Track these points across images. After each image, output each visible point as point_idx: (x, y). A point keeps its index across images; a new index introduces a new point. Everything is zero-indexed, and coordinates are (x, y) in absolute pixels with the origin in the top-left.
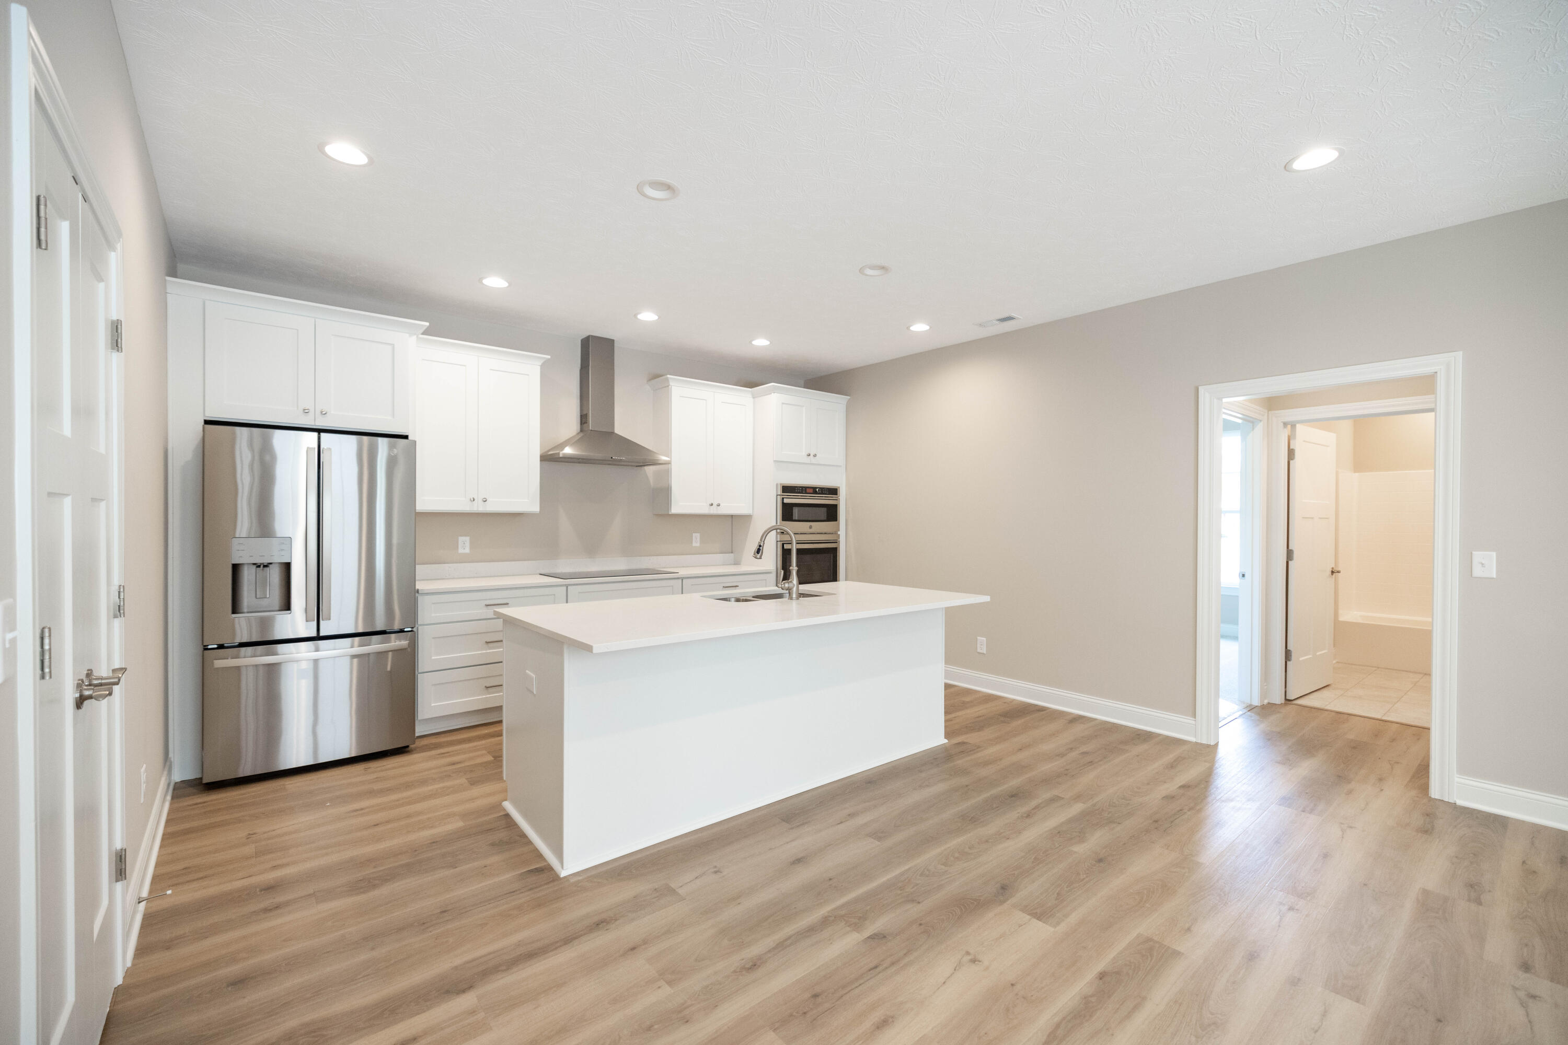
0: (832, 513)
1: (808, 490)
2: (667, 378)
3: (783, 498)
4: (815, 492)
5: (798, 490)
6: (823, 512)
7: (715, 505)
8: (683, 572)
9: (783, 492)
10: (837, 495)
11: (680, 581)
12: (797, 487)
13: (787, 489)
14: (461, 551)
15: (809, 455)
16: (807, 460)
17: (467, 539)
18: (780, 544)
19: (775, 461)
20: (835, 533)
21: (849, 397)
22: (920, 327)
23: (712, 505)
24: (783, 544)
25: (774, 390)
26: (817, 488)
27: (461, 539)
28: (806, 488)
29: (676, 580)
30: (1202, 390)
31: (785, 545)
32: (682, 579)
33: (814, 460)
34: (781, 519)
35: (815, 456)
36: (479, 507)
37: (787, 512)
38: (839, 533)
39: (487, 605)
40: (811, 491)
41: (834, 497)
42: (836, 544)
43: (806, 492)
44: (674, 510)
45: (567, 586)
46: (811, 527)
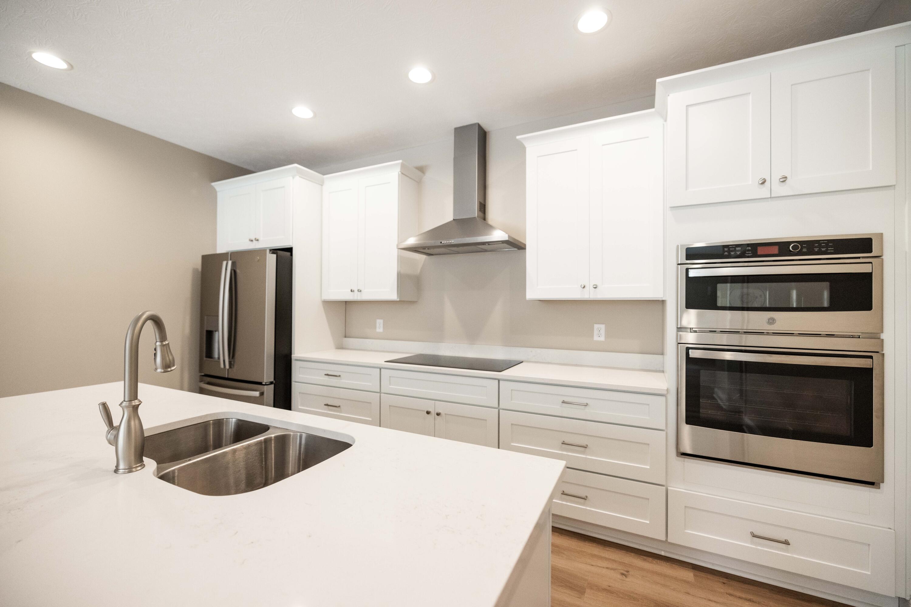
1: (760, 251)
3: (687, 270)
4: (789, 252)
7: (590, 284)
9: (689, 259)
15: (765, 182)
18: (681, 349)
23: (584, 287)
24: (688, 349)
26: (789, 243)
31: (690, 351)
32: (499, 380)
33: (782, 190)
37: (700, 293)
38: (883, 336)
39: (328, 375)
40: (775, 250)
41: (859, 258)
42: (871, 357)
43: (757, 255)
44: (530, 295)
45: (381, 368)
46: (772, 321)
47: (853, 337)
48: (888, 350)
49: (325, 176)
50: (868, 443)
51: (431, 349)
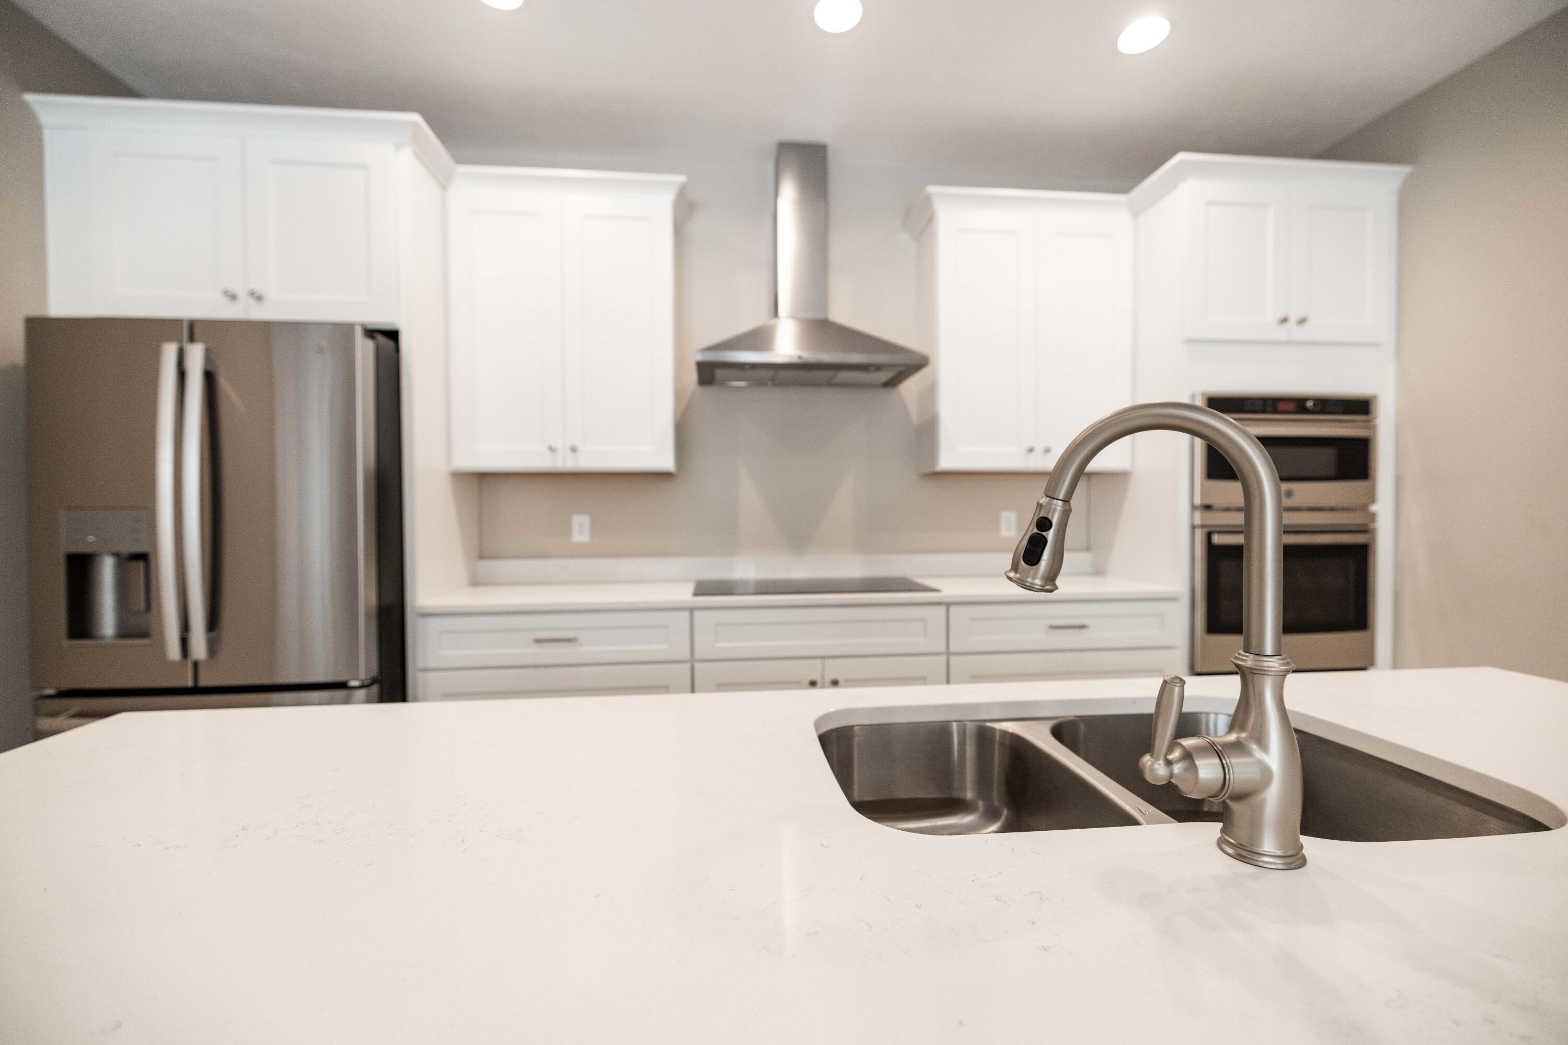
0: (1353, 460)
1: (1282, 406)
2: (925, 193)
4: (1305, 410)
5: (1251, 406)
6: (1327, 457)
7: (1039, 449)
8: (950, 589)
10: (1369, 414)
11: (943, 609)
12: (1249, 399)
13: (1221, 404)
14: (576, 537)
15: (1284, 320)
16: (1281, 333)
18: (1200, 535)
19: (1190, 341)
20: (1364, 508)
21: (1405, 170)
23: (1031, 450)
24: (1209, 536)
25: (1184, 174)
26: (1307, 399)
27: (576, 518)
28: (1275, 401)
29: (934, 608)
31: (1212, 535)
32: (948, 605)
33: (1300, 334)
34: (1204, 471)
35: (1302, 321)
37: (1217, 463)
38: (1374, 508)
39: (538, 641)
40: (1292, 406)
41: (1359, 421)
42: (1366, 532)
43: (1276, 412)
44: (946, 462)
45: (692, 610)
47: (1353, 510)
48: (1379, 525)
50: (1363, 627)
51: (714, 570)
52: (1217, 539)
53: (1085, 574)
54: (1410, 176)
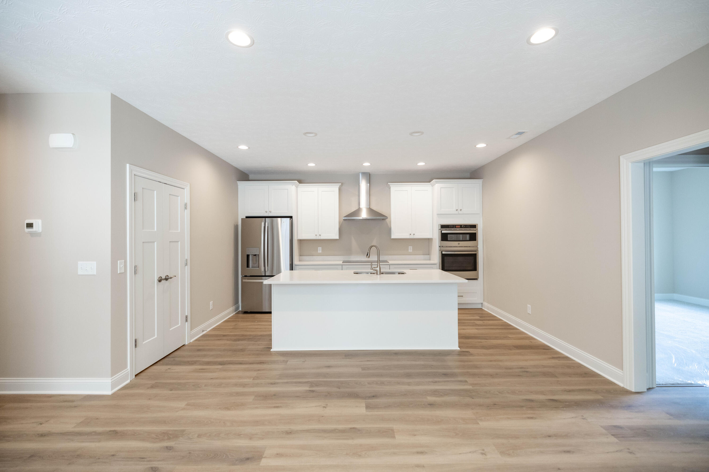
0: (473, 237)
2: (389, 184)
3: (441, 231)
4: (462, 227)
5: (450, 227)
6: (468, 237)
8: (391, 262)
9: (441, 228)
10: (476, 228)
11: (389, 265)
12: (450, 225)
13: (443, 227)
14: (319, 252)
15: (457, 210)
16: (457, 212)
17: (321, 248)
18: (440, 252)
19: (438, 214)
20: (477, 247)
21: (483, 180)
22: (481, 145)
23: (411, 234)
25: (437, 182)
26: (462, 225)
27: (319, 248)
28: (455, 225)
29: (387, 266)
30: (621, 157)
31: (443, 252)
32: (390, 265)
33: (461, 212)
34: (440, 240)
35: (461, 210)
36: (318, 238)
37: (444, 237)
40: (459, 227)
41: (474, 229)
42: (476, 251)
43: (456, 228)
44: (393, 237)
45: (342, 265)
46: (459, 244)
47: (473, 247)
48: (479, 250)
49: (300, 184)
50: (476, 270)
51: (346, 258)
52: (443, 253)
53: (428, 260)
54: (483, 181)
